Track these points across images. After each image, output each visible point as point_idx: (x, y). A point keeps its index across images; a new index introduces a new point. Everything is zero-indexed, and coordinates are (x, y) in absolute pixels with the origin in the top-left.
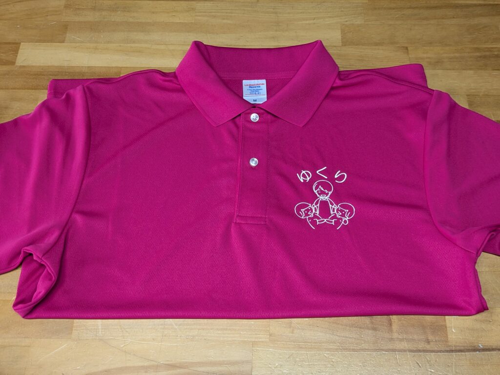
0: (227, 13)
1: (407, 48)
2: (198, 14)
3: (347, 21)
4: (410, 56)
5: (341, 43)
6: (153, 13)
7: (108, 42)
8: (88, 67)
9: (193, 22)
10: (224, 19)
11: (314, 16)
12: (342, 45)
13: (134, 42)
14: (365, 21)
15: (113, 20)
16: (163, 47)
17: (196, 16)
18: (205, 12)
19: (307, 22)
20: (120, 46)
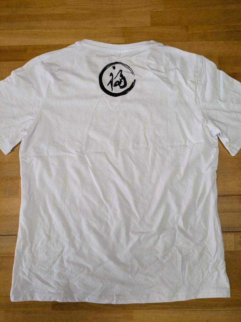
0: (84, 6)
1: (187, 27)
2: (67, 7)
3: (154, 9)
4: (189, 32)
5: (150, 25)
6: (42, 7)
7: (18, 29)
8: (9, 46)
9: (65, 13)
10: (83, 10)
11: (135, 6)
12: (151, 26)
13: (32, 29)
14: (165, 9)
15: (19, 14)
16: (49, 31)
17: (66, 8)
18: (71, 6)
19: (131, 10)
20: (25, 31)
